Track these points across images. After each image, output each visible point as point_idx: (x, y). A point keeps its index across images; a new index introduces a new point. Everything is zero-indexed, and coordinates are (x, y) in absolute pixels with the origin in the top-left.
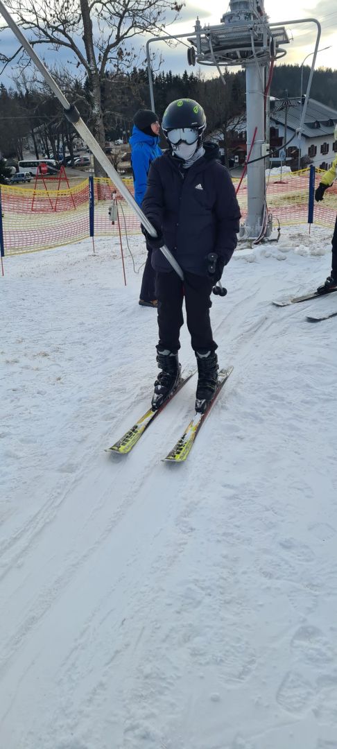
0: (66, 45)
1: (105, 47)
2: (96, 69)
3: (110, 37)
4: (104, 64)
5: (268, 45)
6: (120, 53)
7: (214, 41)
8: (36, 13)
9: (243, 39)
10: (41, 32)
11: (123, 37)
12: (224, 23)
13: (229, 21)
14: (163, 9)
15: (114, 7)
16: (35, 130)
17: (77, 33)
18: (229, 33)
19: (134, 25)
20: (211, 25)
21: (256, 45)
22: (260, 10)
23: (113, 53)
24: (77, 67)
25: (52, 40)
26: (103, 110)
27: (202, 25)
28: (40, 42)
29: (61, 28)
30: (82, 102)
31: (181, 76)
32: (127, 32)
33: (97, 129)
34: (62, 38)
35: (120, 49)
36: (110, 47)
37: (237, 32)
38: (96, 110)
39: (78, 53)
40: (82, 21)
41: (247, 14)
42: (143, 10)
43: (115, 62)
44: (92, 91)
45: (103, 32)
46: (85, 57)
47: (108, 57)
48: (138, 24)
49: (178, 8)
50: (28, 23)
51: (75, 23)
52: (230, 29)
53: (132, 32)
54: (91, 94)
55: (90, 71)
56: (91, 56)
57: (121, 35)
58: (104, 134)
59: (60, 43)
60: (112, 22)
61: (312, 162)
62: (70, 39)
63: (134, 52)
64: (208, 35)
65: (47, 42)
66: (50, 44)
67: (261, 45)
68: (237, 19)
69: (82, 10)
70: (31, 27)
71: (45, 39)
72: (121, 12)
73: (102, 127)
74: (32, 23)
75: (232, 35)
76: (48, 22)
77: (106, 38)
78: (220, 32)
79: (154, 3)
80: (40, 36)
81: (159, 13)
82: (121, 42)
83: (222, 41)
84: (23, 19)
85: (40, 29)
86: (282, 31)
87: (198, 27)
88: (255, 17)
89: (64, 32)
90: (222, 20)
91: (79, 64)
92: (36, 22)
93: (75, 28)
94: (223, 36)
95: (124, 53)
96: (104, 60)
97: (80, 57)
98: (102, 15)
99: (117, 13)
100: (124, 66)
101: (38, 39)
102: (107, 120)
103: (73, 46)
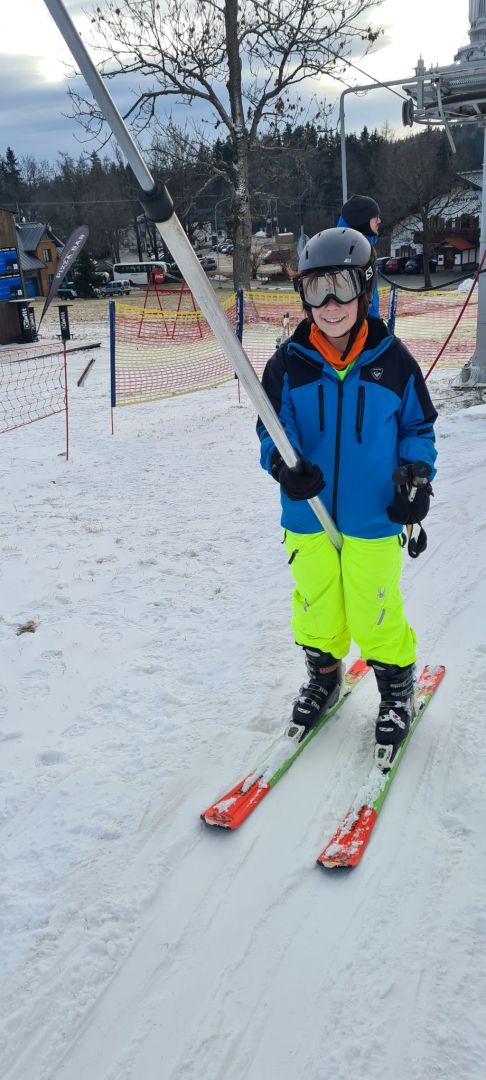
0: (202, 95)
1: (260, 98)
2: (244, 130)
3: (267, 82)
4: (256, 123)
6: (280, 106)
7: (444, 89)
8: (161, 51)
10: (167, 77)
11: (286, 83)
12: (459, 62)
13: (468, 57)
14: (349, 38)
15: (276, 40)
16: (139, 218)
17: (218, 77)
18: (466, 77)
19: (304, 64)
20: (441, 65)
23: (270, 107)
24: (216, 127)
26: (250, 190)
27: (427, 67)
28: (166, 93)
29: (197, 71)
30: (221, 178)
31: (358, 136)
32: (294, 74)
33: (240, 218)
35: (280, 99)
36: (266, 97)
37: (478, 75)
38: (241, 191)
39: (219, 108)
40: (226, 60)
42: (318, 42)
43: (271, 118)
44: (236, 162)
45: (257, 74)
46: (228, 112)
47: (263, 112)
48: (309, 63)
49: (372, 37)
50: (149, 65)
51: (216, 63)
52: (471, 71)
53: (300, 73)
54: (235, 167)
55: (234, 133)
56: (238, 112)
57: (284, 79)
58: (250, 225)
59: (194, 93)
60: (271, 60)
62: (209, 87)
63: (301, 104)
64: (436, 80)
65: (175, 92)
66: (180, 95)
69: (227, 44)
70: (154, 72)
71: (171, 89)
72: (286, 46)
73: (249, 215)
74: (157, 66)
75: (472, 79)
76: (178, 64)
77: (261, 85)
78: (453, 75)
79: (336, 31)
80: (164, 83)
81: (342, 45)
82: (283, 90)
83: (454, 89)
84: (142, 61)
85: (166, 73)
87: (420, 69)
89: (201, 78)
90: (456, 59)
91: (219, 123)
92: (161, 65)
93: (217, 70)
94: (458, 81)
95: (286, 105)
96: (258, 114)
97: (222, 113)
98: (257, 50)
99: (281, 47)
101: (162, 89)
102: (256, 205)
103: (212, 98)
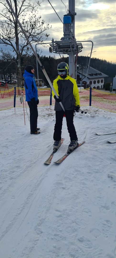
0: (9, 44)
1: (23, 46)
2: (20, 53)
3: (24, 43)
4: (22, 52)
5: (76, 48)
6: (28, 48)
7: (58, 46)
9: (68, 46)
10: (1, 40)
12: (62, 40)
20: (57, 41)
21: (72, 48)
22: (74, 37)
24: (13, 52)
25: (5, 43)
26: (21, 66)
27: (54, 40)
29: (8, 39)
33: (19, 72)
34: (8, 42)
37: (66, 43)
38: (19, 66)
39: (13, 47)
40: (15, 38)
41: (69, 38)
42: (36, 36)
43: (26, 51)
45: (22, 41)
46: (16, 49)
47: (24, 49)
48: (34, 40)
49: (47, 36)
51: (13, 38)
52: (64, 42)
53: (32, 42)
54: (18, 60)
55: (17, 53)
56: (18, 49)
58: (21, 73)
59: (7, 44)
61: (91, 86)
62: (11, 43)
64: (56, 44)
65: (3, 43)
67: (74, 48)
68: (66, 39)
69: (15, 34)
72: (29, 36)
73: (21, 71)
75: (64, 44)
76: (4, 37)
78: (60, 43)
79: (40, 34)
81: (41, 37)
82: (28, 45)
83: (61, 46)
86: (80, 44)
88: (72, 39)
93: (13, 40)
96: (22, 50)
97: (14, 49)
98: (22, 36)
100: (29, 52)
103: (12, 45)
